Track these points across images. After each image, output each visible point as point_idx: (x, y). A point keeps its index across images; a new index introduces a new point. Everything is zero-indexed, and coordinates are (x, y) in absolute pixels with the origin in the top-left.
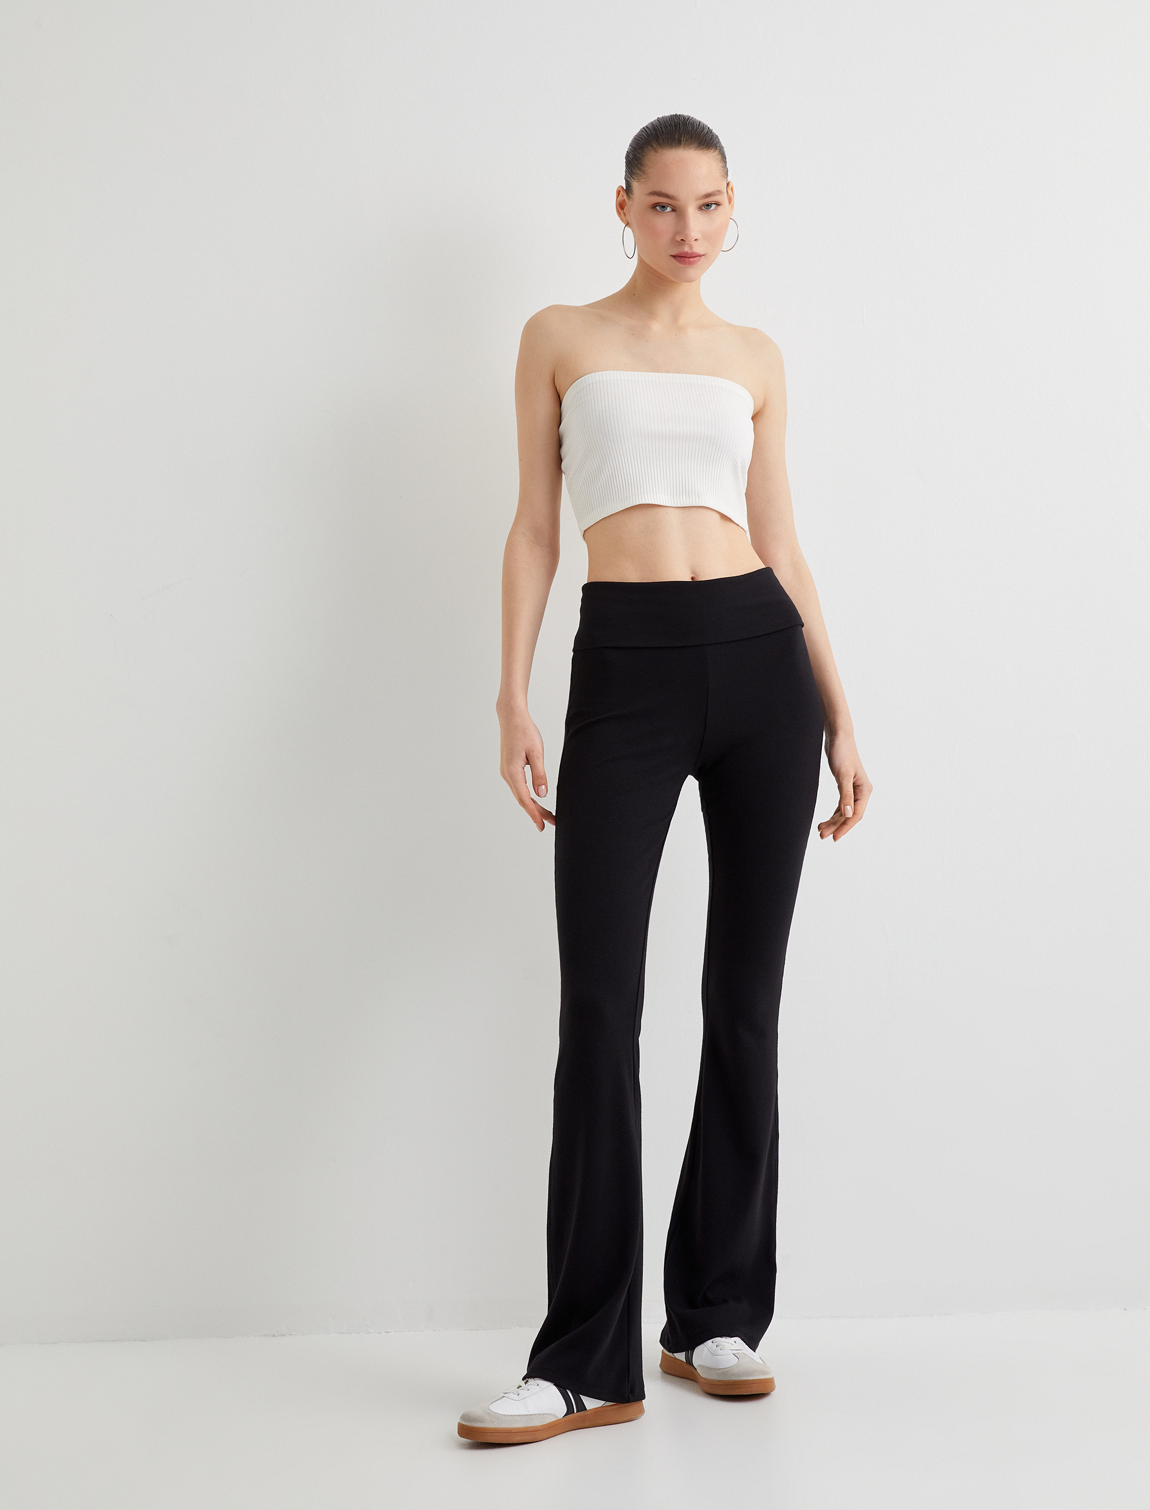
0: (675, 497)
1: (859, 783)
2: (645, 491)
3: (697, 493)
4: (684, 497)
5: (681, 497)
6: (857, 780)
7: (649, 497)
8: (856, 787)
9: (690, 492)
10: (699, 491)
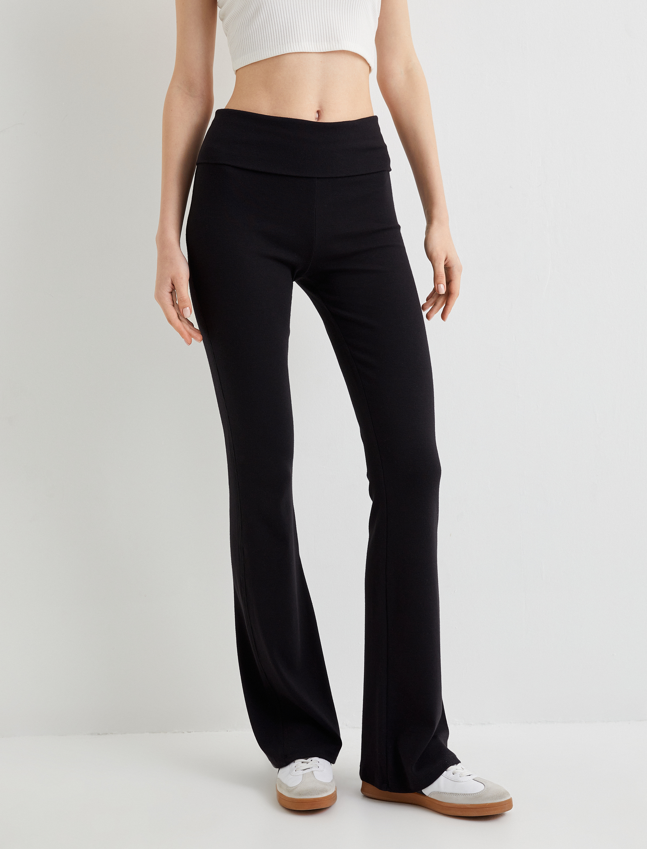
0: (318, 44)
1: (450, 265)
2: (291, 41)
3: (336, 39)
4: (326, 43)
5: (323, 43)
6: (448, 262)
7: (295, 46)
8: (448, 269)
9: (331, 38)
10: (339, 37)
